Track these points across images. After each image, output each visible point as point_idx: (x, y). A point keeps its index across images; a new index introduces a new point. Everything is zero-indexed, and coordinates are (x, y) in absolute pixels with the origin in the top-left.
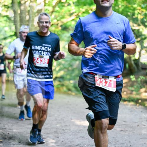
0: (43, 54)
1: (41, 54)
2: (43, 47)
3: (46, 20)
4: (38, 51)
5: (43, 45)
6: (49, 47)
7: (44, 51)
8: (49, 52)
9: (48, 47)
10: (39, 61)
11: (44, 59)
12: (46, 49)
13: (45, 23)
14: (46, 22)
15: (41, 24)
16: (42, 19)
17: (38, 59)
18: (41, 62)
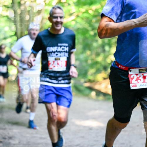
0: (60, 56)
1: (57, 56)
2: (59, 47)
3: (61, 15)
4: (54, 52)
5: (59, 44)
6: (66, 46)
7: (60, 52)
8: (66, 52)
9: (64, 46)
10: (55, 64)
11: (62, 61)
12: (63, 49)
13: (59, 18)
14: (61, 17)
15: (55, 20)
16: (55, 13)
17: (54, 62)
18: (58, 66)
